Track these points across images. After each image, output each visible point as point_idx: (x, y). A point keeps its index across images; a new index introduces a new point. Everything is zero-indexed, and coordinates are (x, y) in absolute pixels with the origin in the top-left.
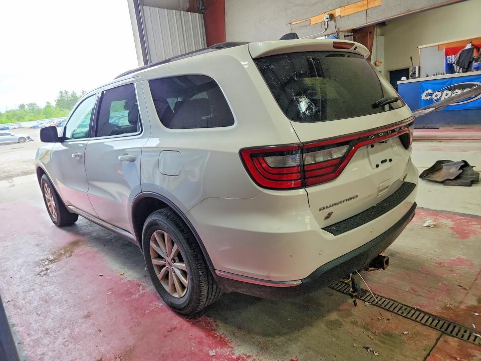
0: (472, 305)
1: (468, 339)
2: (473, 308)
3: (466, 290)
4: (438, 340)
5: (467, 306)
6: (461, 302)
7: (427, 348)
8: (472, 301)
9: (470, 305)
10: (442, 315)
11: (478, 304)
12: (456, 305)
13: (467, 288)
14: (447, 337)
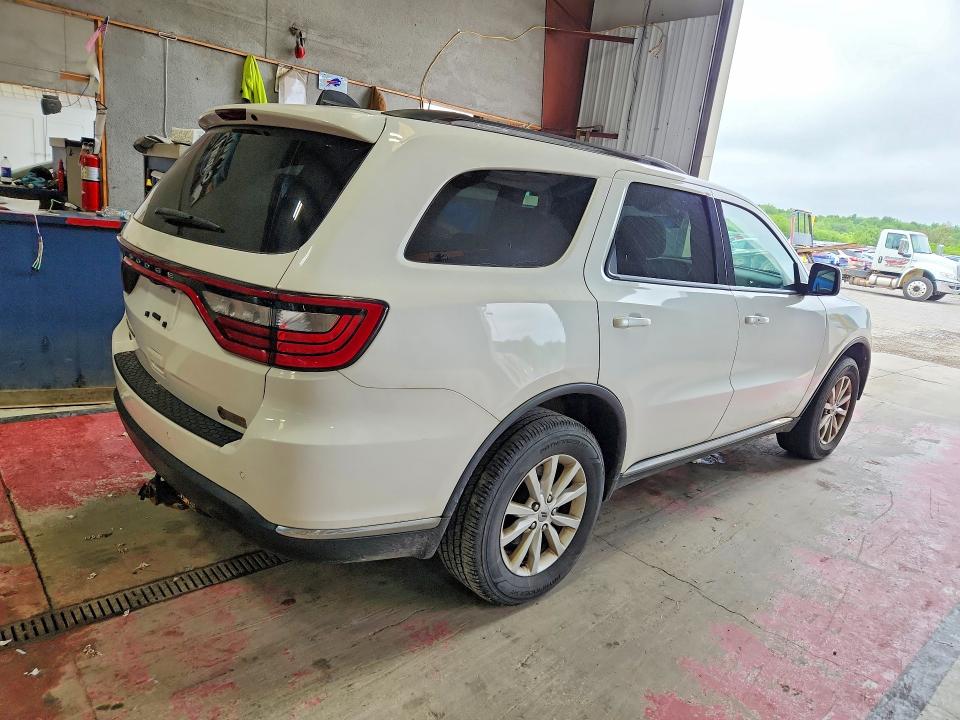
0: (56, 685)
1: (12, 628)
2: (51, 680)
3: (99, 709)
4: (49, 600)
5: (64, 674)
6: (79, 674)
7: (50, 582)
8: (64, 690)
9: (60, 682)
10: (83, 632)
11: (49, 695)
12: (82, 664)
13: (103, 712)
14: (41, 611)
